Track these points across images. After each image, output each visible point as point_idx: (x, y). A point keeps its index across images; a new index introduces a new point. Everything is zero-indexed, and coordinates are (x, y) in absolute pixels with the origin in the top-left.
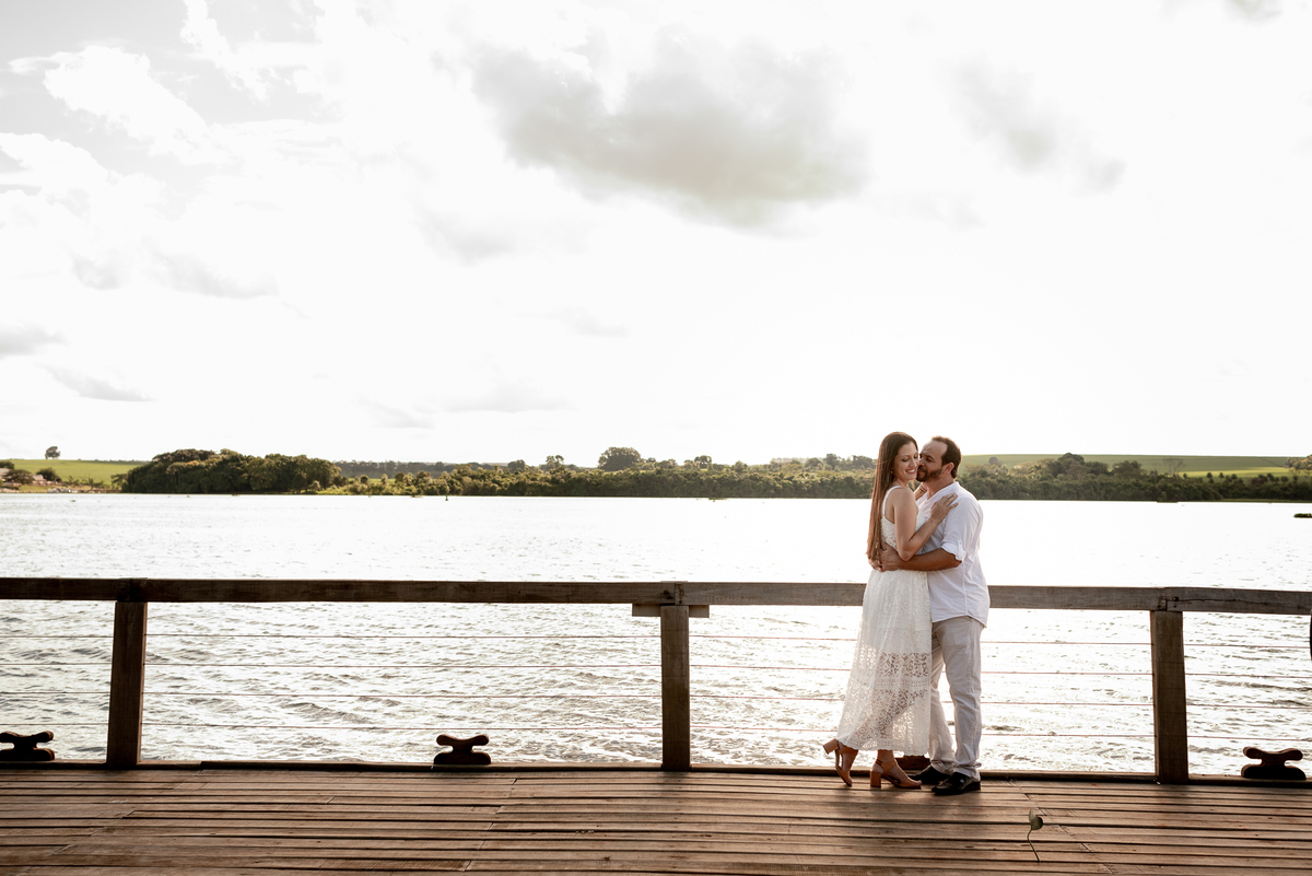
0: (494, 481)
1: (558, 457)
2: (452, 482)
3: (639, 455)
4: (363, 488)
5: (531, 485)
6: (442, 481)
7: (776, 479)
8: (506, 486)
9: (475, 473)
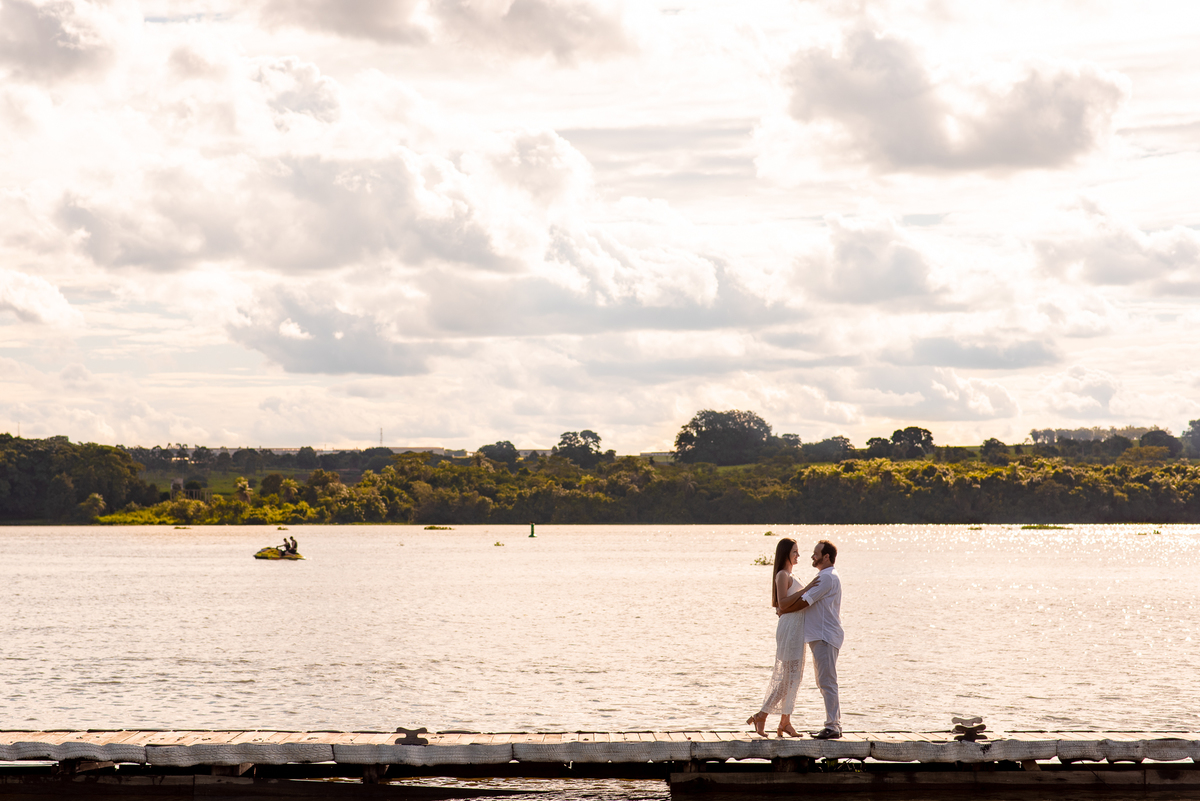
0: (483, 492)
1: (586, 434)
2: (390, 495)
3: (768, 429)
4: (199, 509)
5: (565, 498)
6: (367, 492)
7: (1112, 480)
8: (509, 500)
9: (437, 472)
